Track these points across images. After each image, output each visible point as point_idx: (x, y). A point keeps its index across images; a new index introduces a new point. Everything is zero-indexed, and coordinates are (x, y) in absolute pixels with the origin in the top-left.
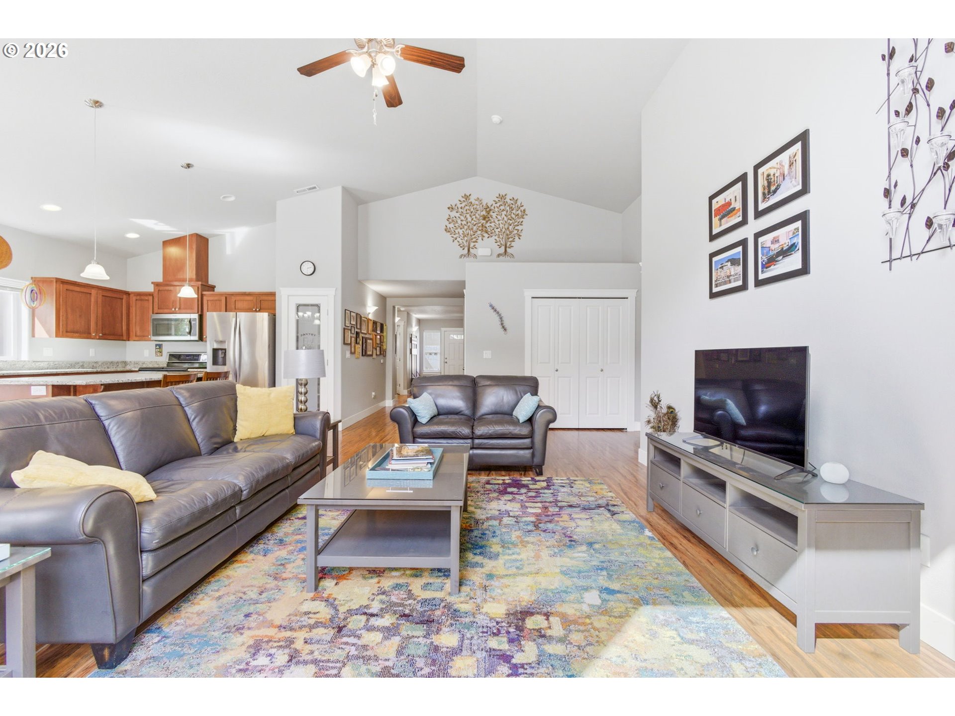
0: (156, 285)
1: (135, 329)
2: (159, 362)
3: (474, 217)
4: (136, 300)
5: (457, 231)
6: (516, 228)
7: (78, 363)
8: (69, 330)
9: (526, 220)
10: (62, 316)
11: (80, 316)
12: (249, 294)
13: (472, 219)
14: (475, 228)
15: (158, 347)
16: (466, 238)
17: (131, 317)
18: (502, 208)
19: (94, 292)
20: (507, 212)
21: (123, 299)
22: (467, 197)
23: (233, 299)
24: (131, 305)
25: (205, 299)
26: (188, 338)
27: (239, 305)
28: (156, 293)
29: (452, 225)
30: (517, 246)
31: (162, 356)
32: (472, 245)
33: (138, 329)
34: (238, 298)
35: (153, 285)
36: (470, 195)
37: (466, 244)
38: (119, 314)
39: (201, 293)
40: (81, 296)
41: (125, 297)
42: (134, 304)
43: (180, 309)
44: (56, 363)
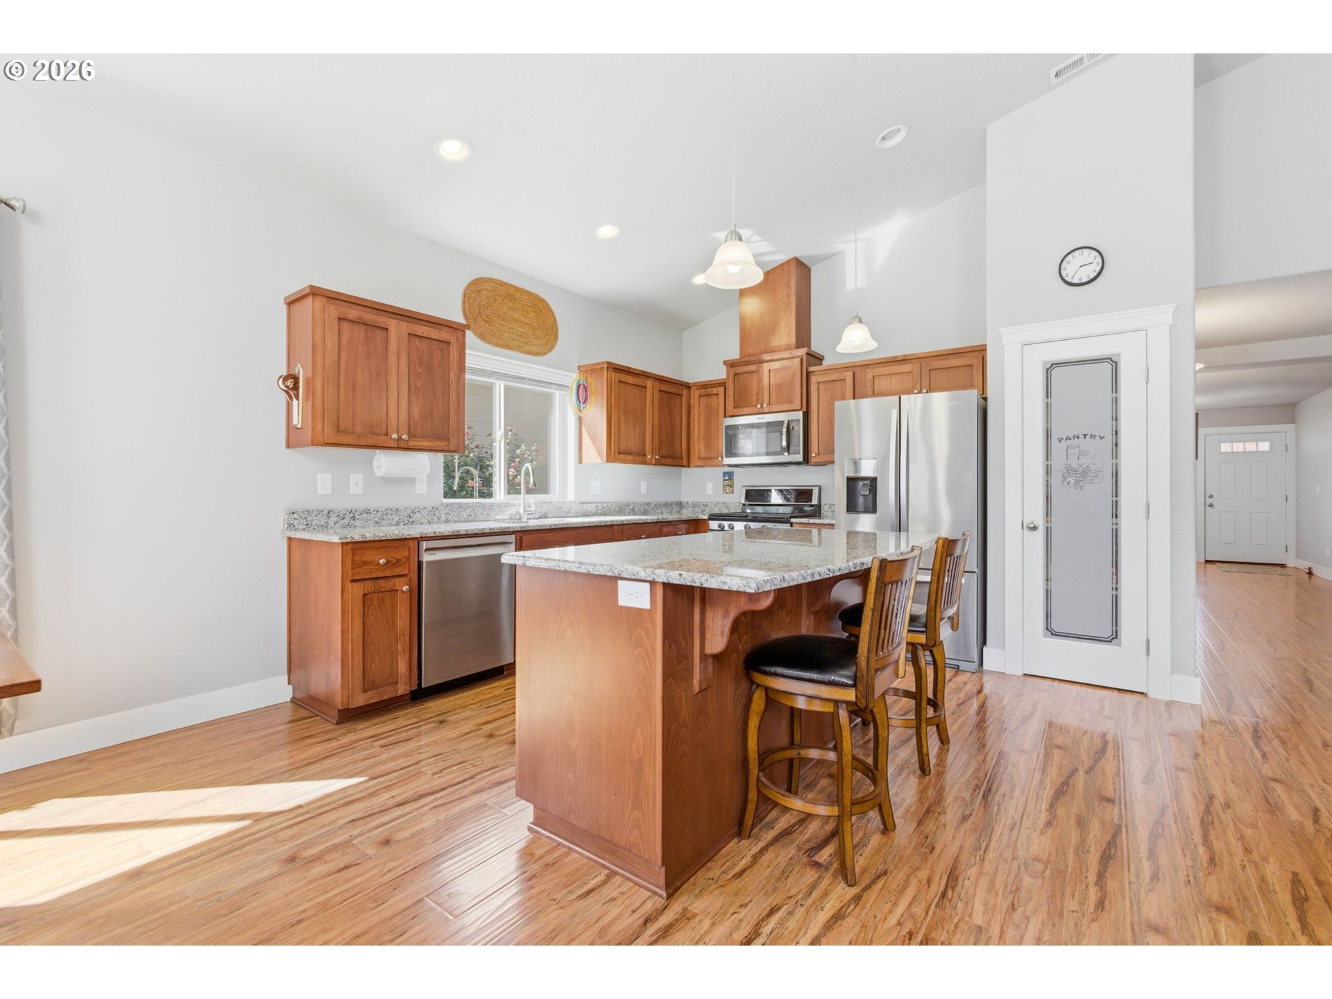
0: (730, 364)
1: (699, 447)
2: (728, 503)
4: (700, 396)
7: (628, 505)
8: (621, 451)
10: (614, 425)
11: (634, 426)
12: (905, 360)
15: (727, 478)
17: (692, 425)
19: (649, 383)
21: (682, 395)
23: (870, 373)
24: (692, 406)
25: (814, 380)
26: (786, 457)
27: (882, 384)
28: (731, 379)
31: (733, 493)
33: (702, 446)
34: (879, 370)
35: (725, 366)
38: (678, 422)
39: (807, 369)
40: (635, 391)
41: (685, 392)
42: (697, 402)
43: (769, 404)
44: (605, 505)
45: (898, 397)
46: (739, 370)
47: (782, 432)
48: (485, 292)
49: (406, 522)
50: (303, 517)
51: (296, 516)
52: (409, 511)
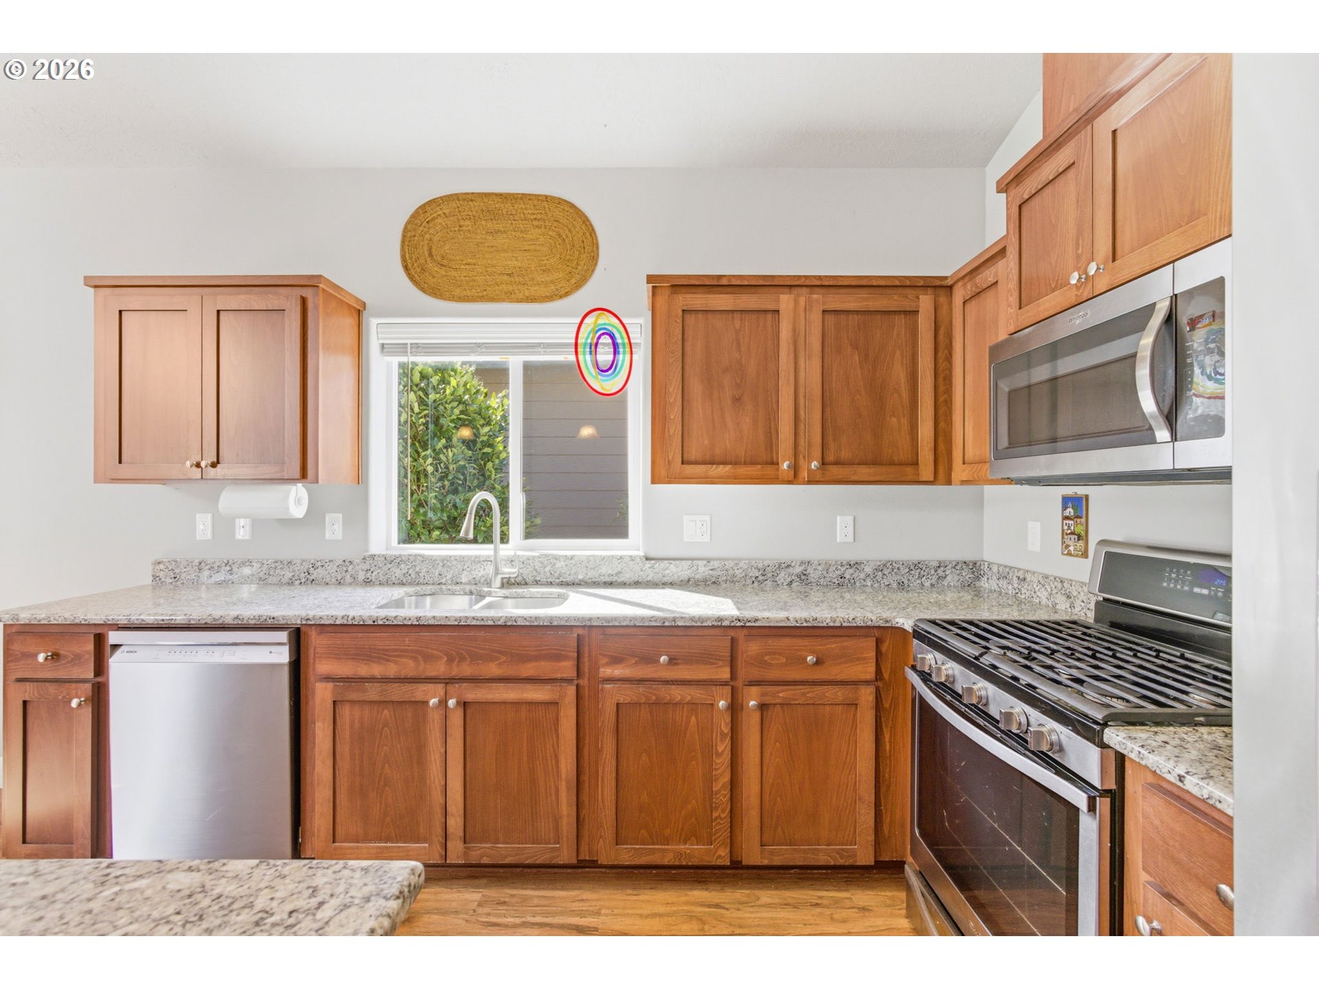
1: (963, 431)
2: (1071, 584)
4: (965, 302)
7: (789, 566)
11: (737, 400)
15: (1070, 511)
19: (785, 301)
21: (916, 312)
28: (1012, 227)
31: (1084, 554)
33: (969, 432)
38: (899, 374)
40: (738, 324)
41: (925, 302)
44: (716, 564)
46: (1029, 186)
48: (439, 220)
49: (303, 581)
50: (170, 569)
51: (162, 566)
52: (306, 566)
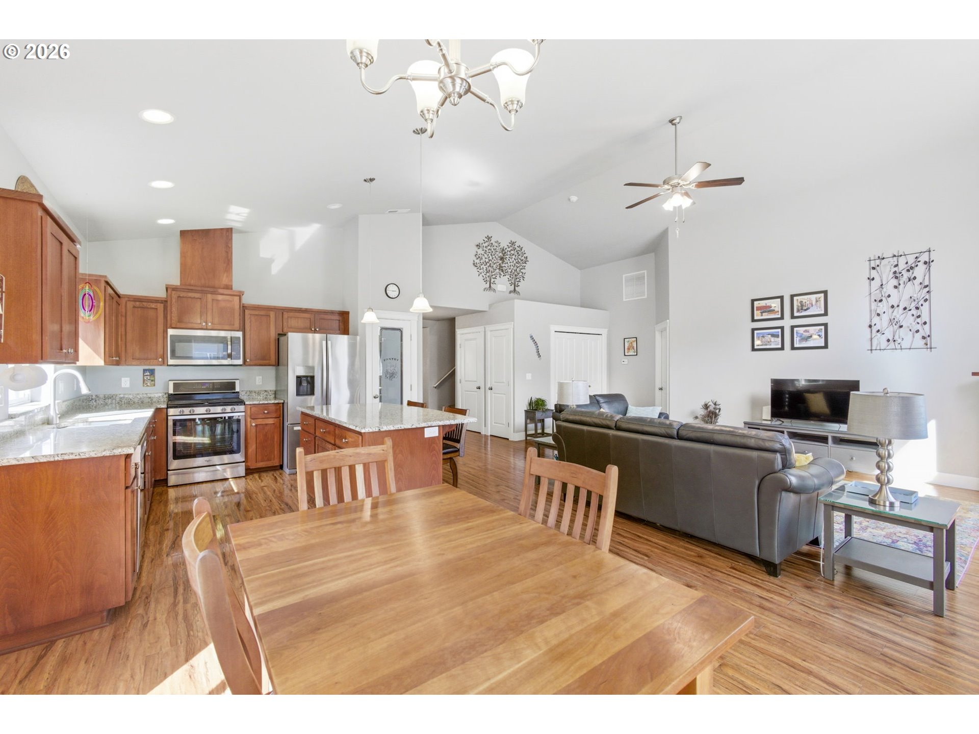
0: (170, 288)
1: (132, 349)
2: (151, 394)
3: (493, 256)
4: (134, 307)
5: (482, 267)
6: (522, 271)
9: (528, 265)
12: (306, 311)
13: (493, 258)
14: (495, 266)
15: (147, 373)
16: (488, 274)
18: (512, 252)
20: (515, 256)
22: (489, 238)
25: (247, 312)
27: (293, 322)
28: (173, 300)
29: (478, 261)
30: (523, 286)
31: (154, 385)
32: (492, 280)
33: (137, 349)
34: (291, 314)
35: (164, 289)
36: (491, 237)
37: (488, 279)
39: (243, 304)
45: (326, 335)
46: (182, 294)
47: (227, 344)
